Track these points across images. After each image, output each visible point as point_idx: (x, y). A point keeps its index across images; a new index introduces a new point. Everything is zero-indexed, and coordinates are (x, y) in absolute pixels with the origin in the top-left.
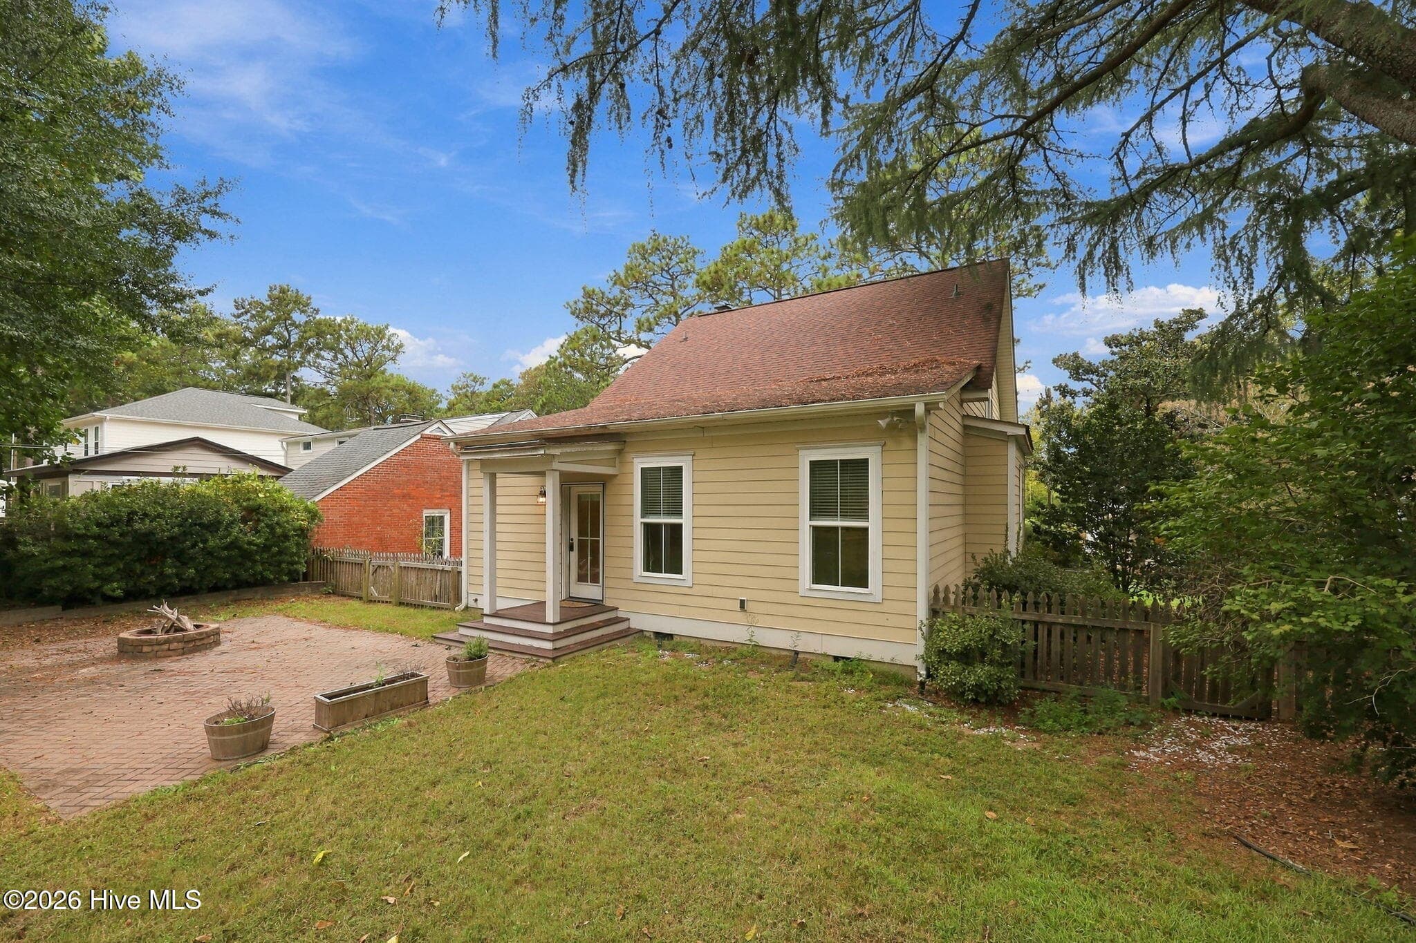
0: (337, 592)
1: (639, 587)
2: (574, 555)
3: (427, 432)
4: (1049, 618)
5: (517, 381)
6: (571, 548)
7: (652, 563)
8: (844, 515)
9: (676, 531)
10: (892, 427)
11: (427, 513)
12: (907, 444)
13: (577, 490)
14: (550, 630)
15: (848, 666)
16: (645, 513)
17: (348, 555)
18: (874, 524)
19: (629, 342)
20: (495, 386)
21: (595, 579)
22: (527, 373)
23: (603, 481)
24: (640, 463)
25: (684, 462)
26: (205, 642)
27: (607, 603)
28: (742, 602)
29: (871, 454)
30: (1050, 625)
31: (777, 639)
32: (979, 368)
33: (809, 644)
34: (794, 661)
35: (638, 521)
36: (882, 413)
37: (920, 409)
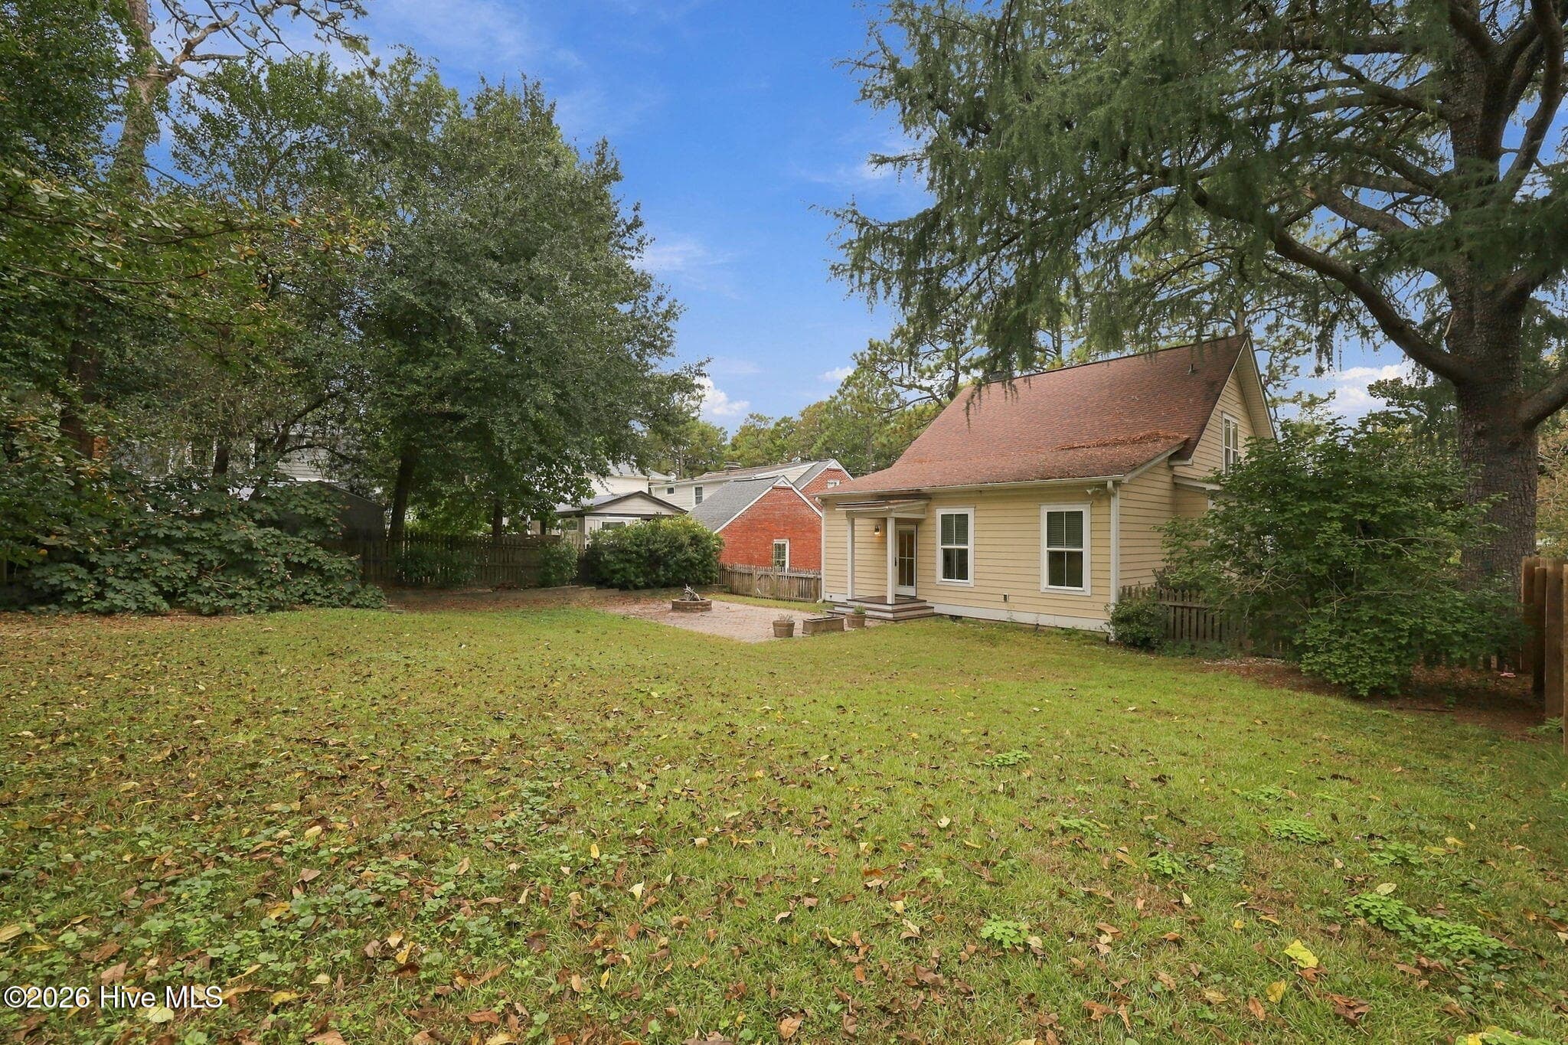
0: (733, 592)
1: (941, 587)
2: (897, 568)
3: (776, 484)
4: (1189, 605)
5: (797, 418)
6: (895, 564)
7: (948, 573)
8: (1068, 545)
9: (963, 554)
10: (1095, 493)
11: (776, 541)
12: (1106, 503)
13: (905, 528)
14: (889, 608)
15: (1070, 633)
16: (944, 543)
17: (740, 567)
18: (1086, 550)
19: (910, 387)
20: (778, 424)
21: (911, 583)
22: (808, 410)
23: (917, 522)
24: (940, 512)
25: (970, 512)
26: (707, 607)
27: (920, 598)
28: (1005, 596)
29: (1085, 509)
30: (1190, 609)
31: (1027, 618)
32: (1187, 440)
33: (1045, 620)
34: (1037, 629)
35: (939, 549)
36: (1090, 485)
37: (1110, 484)
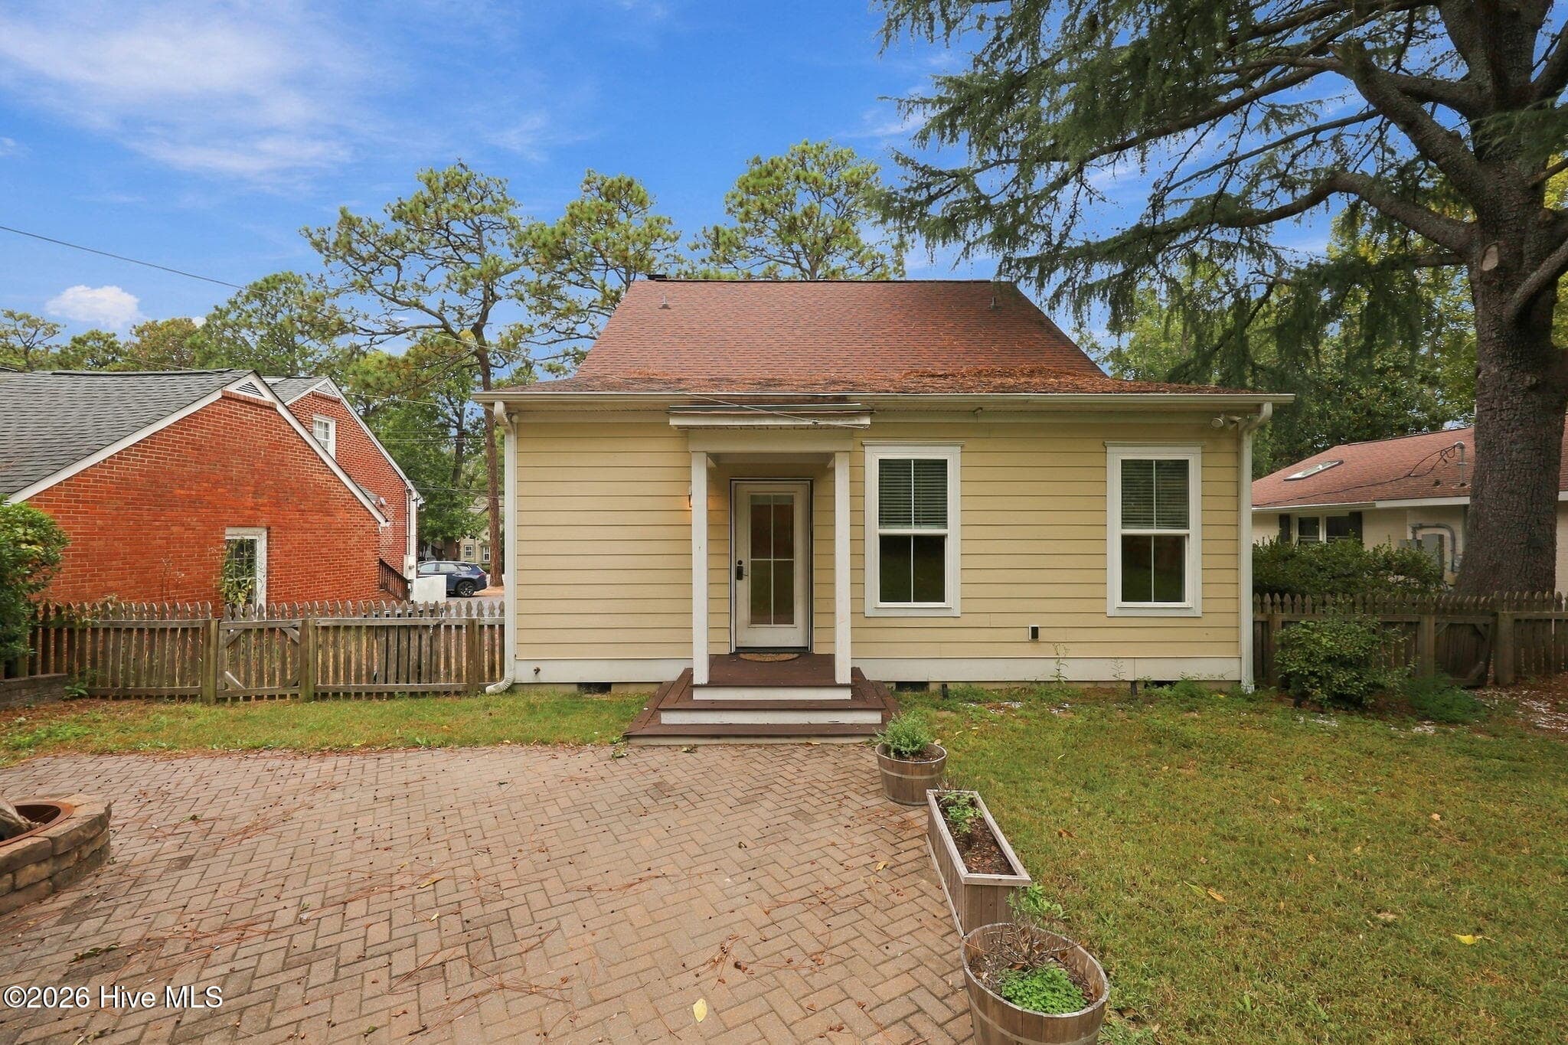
0: (97, 693)
1: (872, 623)
2: (744, 587)
3: (232, 389)
6: (739, 575)
7: (895, 590)
8: (1159, 524)
9: (934, 547)
11: (229, 533)
12: (1232, 447)
13: (748, 489)
16: (885, 519)
18: (1193, 531)
21: (785, 615)
23: (813, 477)
24: (878, 454)
25: (950, 454)
28: (1035, 632)
29: (1190, 453)
37: (1268, 410)
